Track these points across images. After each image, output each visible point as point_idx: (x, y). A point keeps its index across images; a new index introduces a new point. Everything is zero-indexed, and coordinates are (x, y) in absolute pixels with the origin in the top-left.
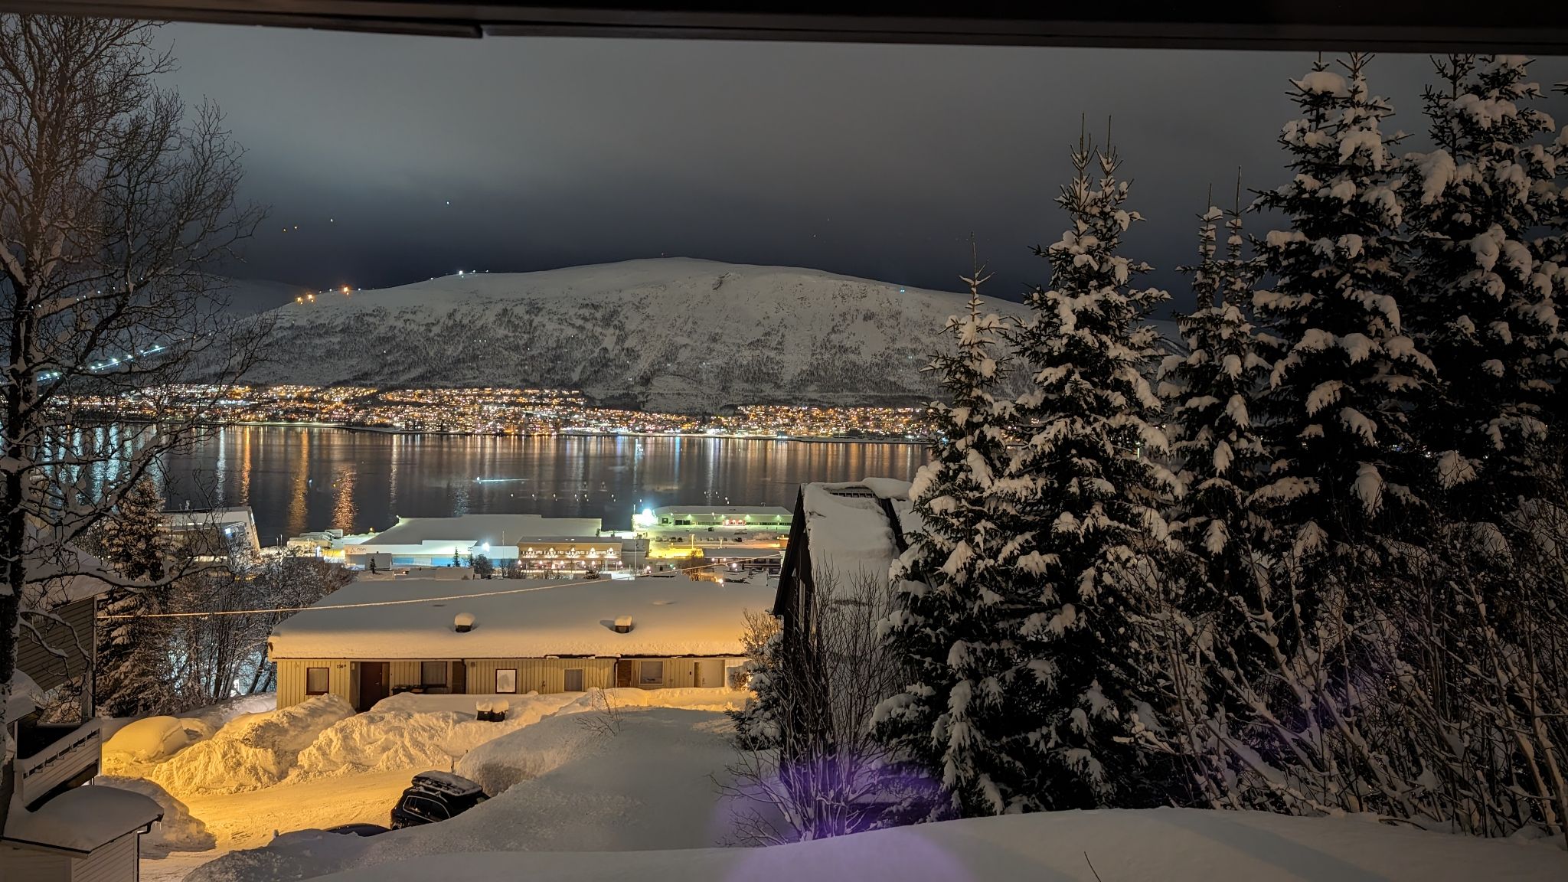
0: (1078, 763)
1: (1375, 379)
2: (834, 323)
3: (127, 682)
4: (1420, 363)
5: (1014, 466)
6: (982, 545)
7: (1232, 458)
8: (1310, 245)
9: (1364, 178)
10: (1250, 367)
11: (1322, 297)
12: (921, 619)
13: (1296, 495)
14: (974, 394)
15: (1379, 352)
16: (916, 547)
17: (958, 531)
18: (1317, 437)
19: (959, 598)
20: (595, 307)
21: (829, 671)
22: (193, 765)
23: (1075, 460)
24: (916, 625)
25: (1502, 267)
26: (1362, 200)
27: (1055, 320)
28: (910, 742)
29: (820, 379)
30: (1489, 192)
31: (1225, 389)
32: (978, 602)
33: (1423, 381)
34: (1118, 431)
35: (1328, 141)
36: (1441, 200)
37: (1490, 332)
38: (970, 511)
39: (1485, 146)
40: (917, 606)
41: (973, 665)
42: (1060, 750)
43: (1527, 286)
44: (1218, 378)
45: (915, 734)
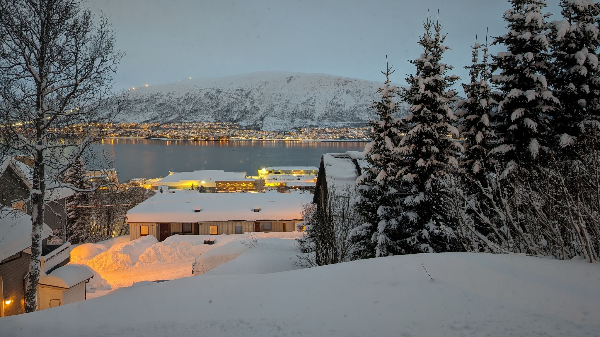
0: (425, 249)
1: (538, 107)
2: (334, 95)
3: (75, 232)
4: (554, 101)
5: (402, 143)
6: (390, 171)
7: (483, 137)
8: (514, 57)
9: (535, 31)
10: (490, 103)
11: (518, 77)
12: (367, 199)
13: (506, 151)
14: (387, 116)
15: (539, 97)
16: (366, 173)
17: (381, 166)
18: (515, 129)
19: (381, 191)
20: (242, 90)
21: (334, 221)
22: (101, 261)
23: (424, 140)
24: (366, 201)
25: (587, 65)
26: (534, 39)
27: (417, 87)
28: (364, 243)
29: (329, 117)
30: (582, 35)
31: (481, 111)
32: (388, 192)
33: (555, 107)
34: (440, 128)
35: (521, 17)
36: (564, 39)
37: (581, 89)
38: (385, 159)
39: (582, 17)
40: (366, 194)
41: (386, 214)
42: (418, 244)
43: (596, 71)
44: (478, 108)
45: (365, 240)
